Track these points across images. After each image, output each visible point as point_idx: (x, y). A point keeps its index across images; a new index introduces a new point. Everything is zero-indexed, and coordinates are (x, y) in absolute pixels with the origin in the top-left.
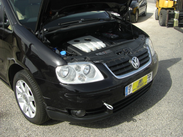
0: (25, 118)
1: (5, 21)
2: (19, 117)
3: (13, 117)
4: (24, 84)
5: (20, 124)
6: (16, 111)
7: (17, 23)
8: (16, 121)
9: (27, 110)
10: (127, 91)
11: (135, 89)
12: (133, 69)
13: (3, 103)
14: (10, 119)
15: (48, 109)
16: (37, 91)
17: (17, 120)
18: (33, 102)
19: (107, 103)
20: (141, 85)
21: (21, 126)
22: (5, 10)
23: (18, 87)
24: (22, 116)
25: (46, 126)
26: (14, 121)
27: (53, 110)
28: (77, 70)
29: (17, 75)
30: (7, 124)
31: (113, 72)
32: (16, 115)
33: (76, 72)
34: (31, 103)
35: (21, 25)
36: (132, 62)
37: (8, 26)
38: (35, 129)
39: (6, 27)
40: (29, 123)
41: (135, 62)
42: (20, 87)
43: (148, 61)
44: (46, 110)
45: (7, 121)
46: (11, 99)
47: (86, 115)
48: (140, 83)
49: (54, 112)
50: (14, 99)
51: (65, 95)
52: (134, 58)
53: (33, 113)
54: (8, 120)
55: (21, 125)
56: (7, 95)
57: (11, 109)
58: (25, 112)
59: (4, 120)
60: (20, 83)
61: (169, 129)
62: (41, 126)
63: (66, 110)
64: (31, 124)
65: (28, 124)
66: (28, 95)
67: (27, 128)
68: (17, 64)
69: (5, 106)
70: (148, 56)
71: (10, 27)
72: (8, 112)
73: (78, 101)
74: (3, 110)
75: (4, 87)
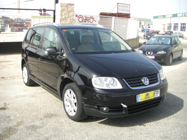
1: (61, 51)
3: (60, 117)
4: (70, 92)
5: (64, 121)
6: (62, 114)
7: (70, 52)
9: (71, 112)
10: (138, 98)
11: (143, 99)
12: (144, 85)
14: (58, 118)
15: (85, 106)
16: (79, 95)
18: (75, 104)
19: (123, 104)
20: (148, 98)
22: (62, 44)
23: (66, 95)
24: (66, 117)
25: (82, 123)
26: (60, 119)
27: (88, 107)
28: (105, 81)
29: (66, 86)
31: (129, 84)
32: (62, 116)
33: (105, 82)
34: (74, 105)
35: (72, 53)
36: (143, 80)
37: (63, 54)
38: (75, 124)
39: (62, 55)
40: (71, 120)
41: (145, 81)
42: (67, 95)
43: (157, 82)
44: (84, 107)
45: (56, 119)
47: (109, 111)
48: (147, 96)
49: (89, 108)
51: (96, 95)
52: (145, 78)
53: (75, 111)
55: (66, 121)
58: (69, 113)
59: (54, 118)
60: (68, 91)
61: (171, 132)
62: (79, 123)
63: (97, 106)
64: (73, 121)
66: (72, 99)
68: (68, 78)
70: (158, 79)
71: (64, 55)
72: (57, 114)
73: (104, 100)
74: (53, 113)
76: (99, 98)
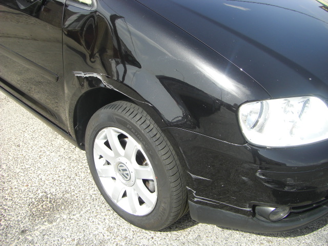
0: (112, 212)
2: (97, 210)
3: (84, 210)
5: (105, 229)
6: (85, 195)
8: (94, 220)
13: (49, 172)
14: (78, 215)
15: (197, 202)
17: (96, 216)
21: (109, 234)
24: (103, 206)
26: (89, 220)
30: (75, 229)
32: (90, 203)
40: (126, 225)
45: (73, 221)
46: (66, 163)
49: (213, 209)
50: (72, 164)
54: (75, 217)
55: (110, 229)
56: (53, 154)
57: (73, 188)
58: (117, 202)
59: (65, 217)
63: (249, 207)
64: (133, 227)
65: (126, 227)
66: (132, 164)
67: (126, 237)
69: (58, 180)
72: (68, 195)
74: (54, 190)
75: (42, 133)
76: (268, 182)
